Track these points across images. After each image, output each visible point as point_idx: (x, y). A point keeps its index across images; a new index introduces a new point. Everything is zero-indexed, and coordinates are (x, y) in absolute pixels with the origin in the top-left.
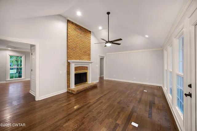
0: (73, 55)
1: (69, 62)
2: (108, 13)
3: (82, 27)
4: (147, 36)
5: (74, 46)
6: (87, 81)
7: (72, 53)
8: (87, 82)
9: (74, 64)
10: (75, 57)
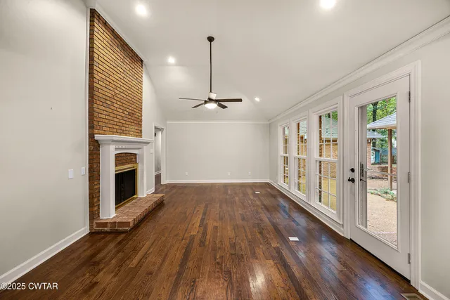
0: (107, 121)
1: (97, 141)
2: (211, 39)
3: (127, 45)
4: (257, 99)
5: (109, 95)
6: (134, 194)
7: (105, 113)
8: (135, 196)
9: (114, 147)
10: (111, 126)
